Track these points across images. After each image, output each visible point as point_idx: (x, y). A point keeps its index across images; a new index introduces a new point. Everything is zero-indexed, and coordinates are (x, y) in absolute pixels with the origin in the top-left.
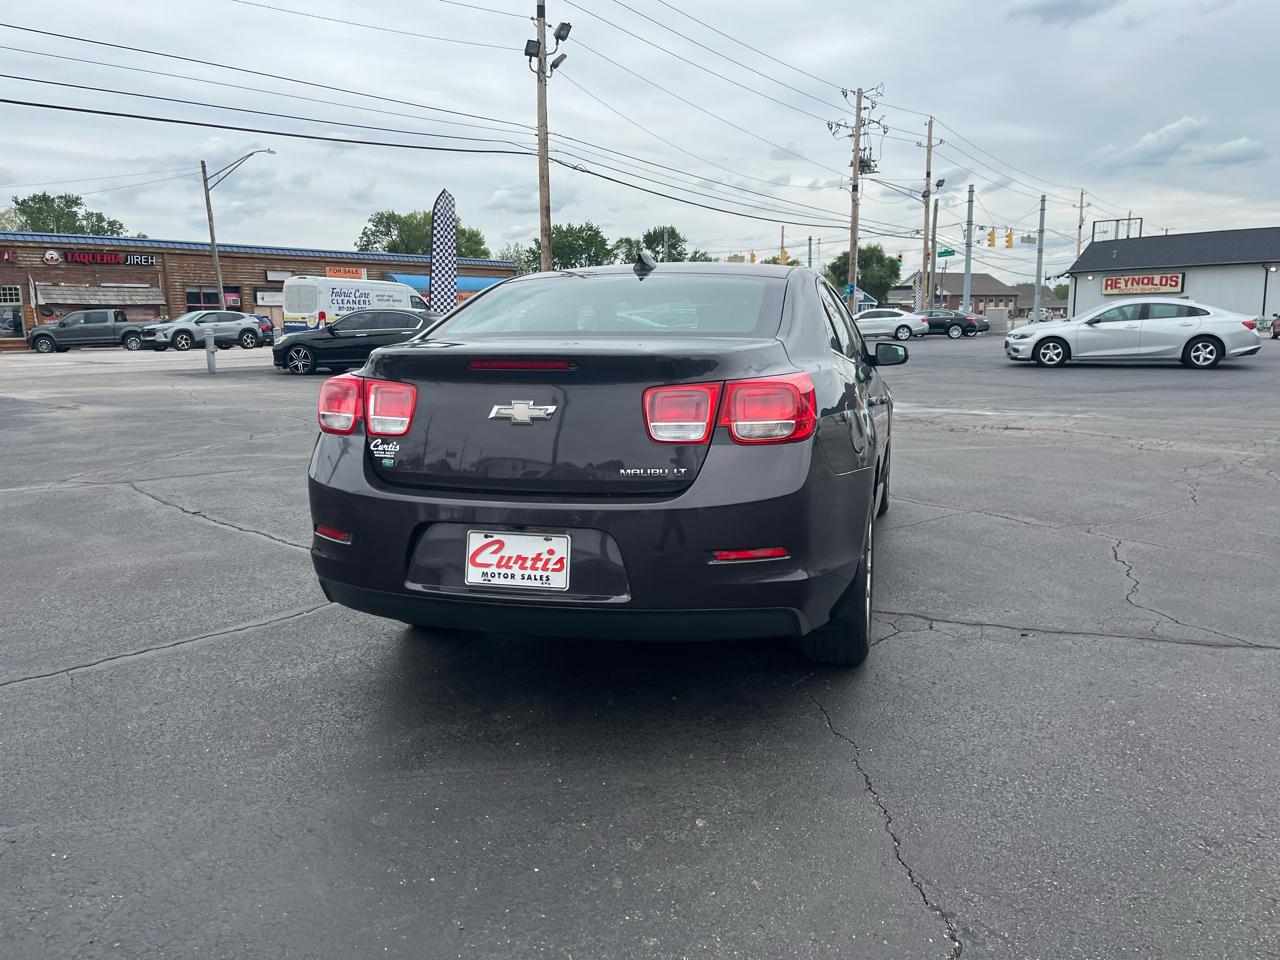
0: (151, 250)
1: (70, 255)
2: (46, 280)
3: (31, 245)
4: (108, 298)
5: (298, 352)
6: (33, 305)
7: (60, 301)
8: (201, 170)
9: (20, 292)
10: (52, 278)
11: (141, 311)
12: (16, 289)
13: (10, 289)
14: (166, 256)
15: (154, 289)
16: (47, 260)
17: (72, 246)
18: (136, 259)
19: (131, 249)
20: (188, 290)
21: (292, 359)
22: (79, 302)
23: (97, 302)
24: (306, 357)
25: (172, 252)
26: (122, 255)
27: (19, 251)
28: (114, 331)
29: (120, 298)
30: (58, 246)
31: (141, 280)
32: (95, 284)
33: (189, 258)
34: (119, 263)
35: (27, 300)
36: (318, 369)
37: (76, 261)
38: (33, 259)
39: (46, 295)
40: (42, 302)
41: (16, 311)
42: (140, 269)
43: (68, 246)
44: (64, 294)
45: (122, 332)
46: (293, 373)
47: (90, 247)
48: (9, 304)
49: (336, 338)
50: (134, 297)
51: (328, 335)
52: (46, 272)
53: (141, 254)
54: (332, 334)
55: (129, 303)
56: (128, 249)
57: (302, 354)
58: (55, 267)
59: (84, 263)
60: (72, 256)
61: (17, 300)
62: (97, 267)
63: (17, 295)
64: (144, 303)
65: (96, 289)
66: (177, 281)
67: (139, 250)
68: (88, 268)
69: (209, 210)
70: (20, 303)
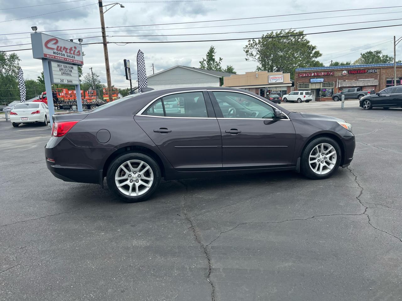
0: (377, 68)
1: (350, 72)
2: (342, 80)
3: (339, 70)
4: (360, 84)
5: (366, 102)
6: (337, 87)
7: (345, 86)
8: (394, 39)
9: (334, 84)
10: (344, 79)
11: (370, 87)
12: (333, 83)
13: (331, 83)
14: (381, 69)
15: (375, 80)
16: (343, 74)
17: (351, 69)
18: (371, 71)
19: (370, 68)
20: (387, 80)
21: (364, 104)
22: (350, 86)
23: (356, 86)
24: (369, 103)
25: (384, 67)
26: (367, 70)
27: (335, 72)
28: (356, 94)
29: (364, 84)
30: (347, 69)
31: (372, 78)
32: (357, 80)
33: (389, 69)
34: (365, 73)
35: (336, 86)
36: (373, 108)
37: (352, 73)
38: (340, 74)
39: (341, 84)
40: (339, 86)
41: (332, 89)
42: (372, 74)
43: (350, 69)
44: (347, 83)
45: (359, 94)
46: (365, 109)
47: (357, 69)
48: (330, 87)
49: (380, 97)
50: (368, 83)
51: (377, 96)
52: (343, 78)
53: (373, 69)
54: (379, 95)
55: (366, 85)
56: (369, 68)
57: (368, 103)
58: (345, 76)
59: (354, 74)
60: (351, 72)
61: (333, 86)
62: (358, 75)
63: (333, 85)
64: (371, 85)
65: (357, 81)
66: (384, 77)
67: (372, 68)
68: (355, 75)
69: (395, 52)
70: (334, 87)
